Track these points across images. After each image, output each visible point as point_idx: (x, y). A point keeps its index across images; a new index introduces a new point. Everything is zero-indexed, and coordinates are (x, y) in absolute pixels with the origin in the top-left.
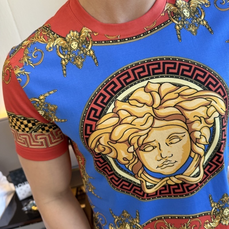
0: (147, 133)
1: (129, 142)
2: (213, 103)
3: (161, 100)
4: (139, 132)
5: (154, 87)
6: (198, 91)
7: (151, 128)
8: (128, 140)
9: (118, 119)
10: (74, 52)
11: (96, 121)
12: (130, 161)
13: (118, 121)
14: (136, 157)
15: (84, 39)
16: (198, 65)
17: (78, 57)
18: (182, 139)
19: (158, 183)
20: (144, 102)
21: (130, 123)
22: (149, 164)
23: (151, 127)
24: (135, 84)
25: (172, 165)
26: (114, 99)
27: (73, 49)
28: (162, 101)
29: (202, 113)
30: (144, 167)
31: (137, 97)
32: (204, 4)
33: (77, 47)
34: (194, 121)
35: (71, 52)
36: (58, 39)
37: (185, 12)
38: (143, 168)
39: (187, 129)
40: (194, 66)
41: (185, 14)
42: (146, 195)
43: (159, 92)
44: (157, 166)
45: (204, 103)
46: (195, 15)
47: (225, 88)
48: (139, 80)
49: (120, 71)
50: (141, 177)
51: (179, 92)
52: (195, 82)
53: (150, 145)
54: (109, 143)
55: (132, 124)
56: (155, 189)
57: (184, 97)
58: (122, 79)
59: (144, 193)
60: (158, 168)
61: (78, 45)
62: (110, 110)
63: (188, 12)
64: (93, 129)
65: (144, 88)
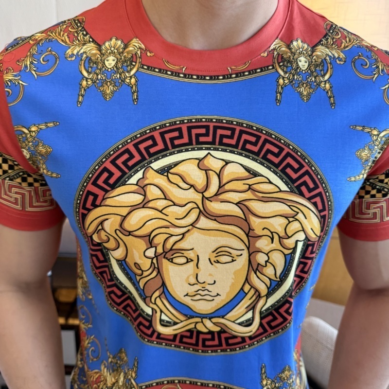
0: (183, 234)
1: (149, 240)
2: (300, 216)
3: (220, 187)
4: (171, 229)
5: (214, 164)
6: (281, 191)
7: (191, 227)
8: (150, 236)
9: (142, 197)
10: (106, 72)
11: (106, 191)
12: (144, 272)
13: (141, 201)
14: (155, 267)
15: (130, 56)
16: (294, 150)
17: (110, 82)
18: (235, 260)
19: (182, 322)
20: (192, 183)
21: (161, 209)
22: (173, 285)
23: (191, 225)
24: (187, 150)
25: (211, 298)
26: (146, 165)
27: (107, 67)
28: (220, 189)
29: (277, 227)
30: (165, 288)
31: (183, 171)
32: (336, 57)
33: (114, 66)
34: (261, 235)
35: (101, 71)
36: (90, 44)
37: (300, 61)
38: (162, 288)
39: (247, 245)
40: (286, 150)
41: (300, 64)
42: (156, 334)
43: (221, 175)
44: (186, 294)
45: (285, 213)
46: (316, 70)
47: (327, 199)
48: (194, 146)
49: (170, 123)
50: (155, 304)
51: (250, 184)
52: (280, 175)
53: (183, 254)
54: (118, 231)
55: (163, 212)
56: (174, 330)
57: (256, 193)
58: (168, 136)
59: (154, 331)
60: (186, 297)
61: (116, 64)
62: (133, 180)
63: (306, 62)
64: (98, 203)
65: (198, 161)
